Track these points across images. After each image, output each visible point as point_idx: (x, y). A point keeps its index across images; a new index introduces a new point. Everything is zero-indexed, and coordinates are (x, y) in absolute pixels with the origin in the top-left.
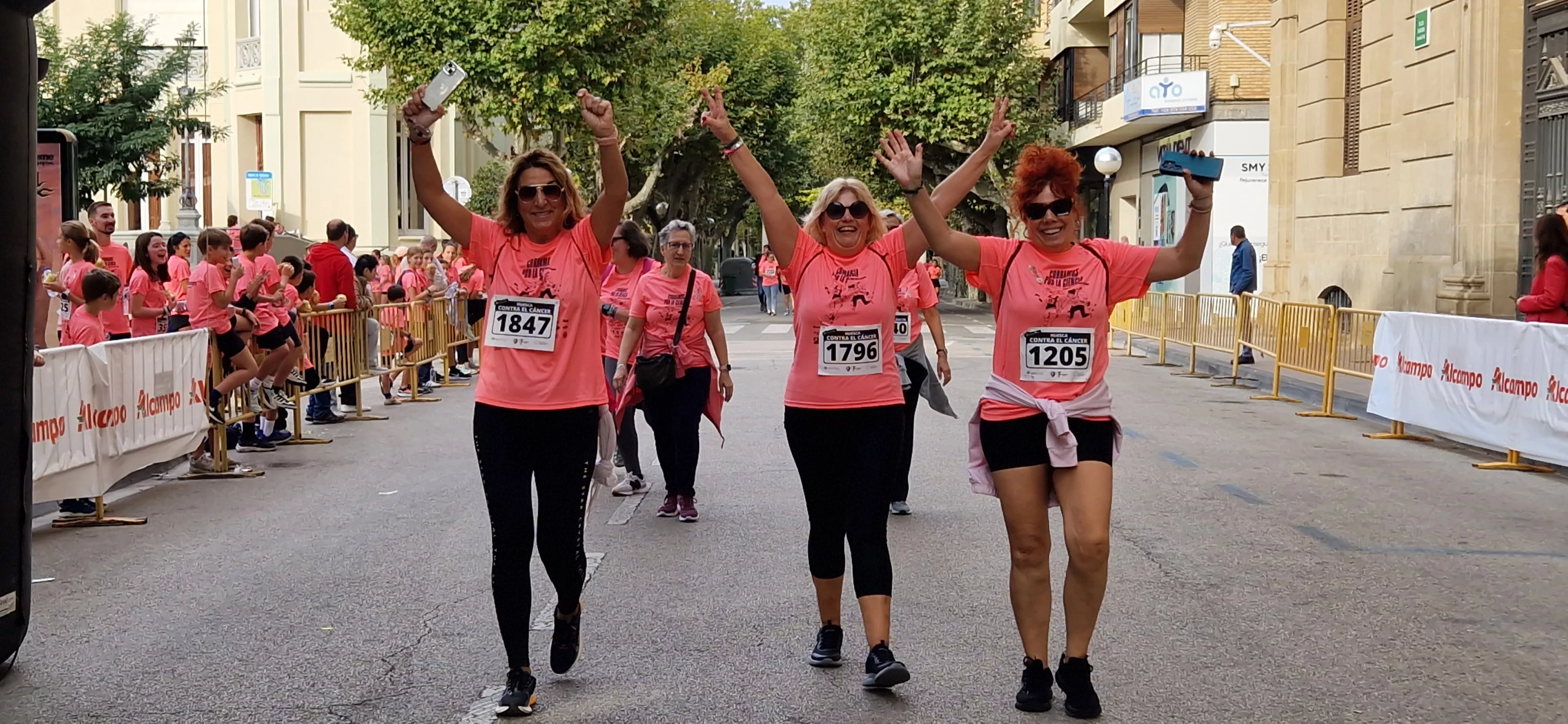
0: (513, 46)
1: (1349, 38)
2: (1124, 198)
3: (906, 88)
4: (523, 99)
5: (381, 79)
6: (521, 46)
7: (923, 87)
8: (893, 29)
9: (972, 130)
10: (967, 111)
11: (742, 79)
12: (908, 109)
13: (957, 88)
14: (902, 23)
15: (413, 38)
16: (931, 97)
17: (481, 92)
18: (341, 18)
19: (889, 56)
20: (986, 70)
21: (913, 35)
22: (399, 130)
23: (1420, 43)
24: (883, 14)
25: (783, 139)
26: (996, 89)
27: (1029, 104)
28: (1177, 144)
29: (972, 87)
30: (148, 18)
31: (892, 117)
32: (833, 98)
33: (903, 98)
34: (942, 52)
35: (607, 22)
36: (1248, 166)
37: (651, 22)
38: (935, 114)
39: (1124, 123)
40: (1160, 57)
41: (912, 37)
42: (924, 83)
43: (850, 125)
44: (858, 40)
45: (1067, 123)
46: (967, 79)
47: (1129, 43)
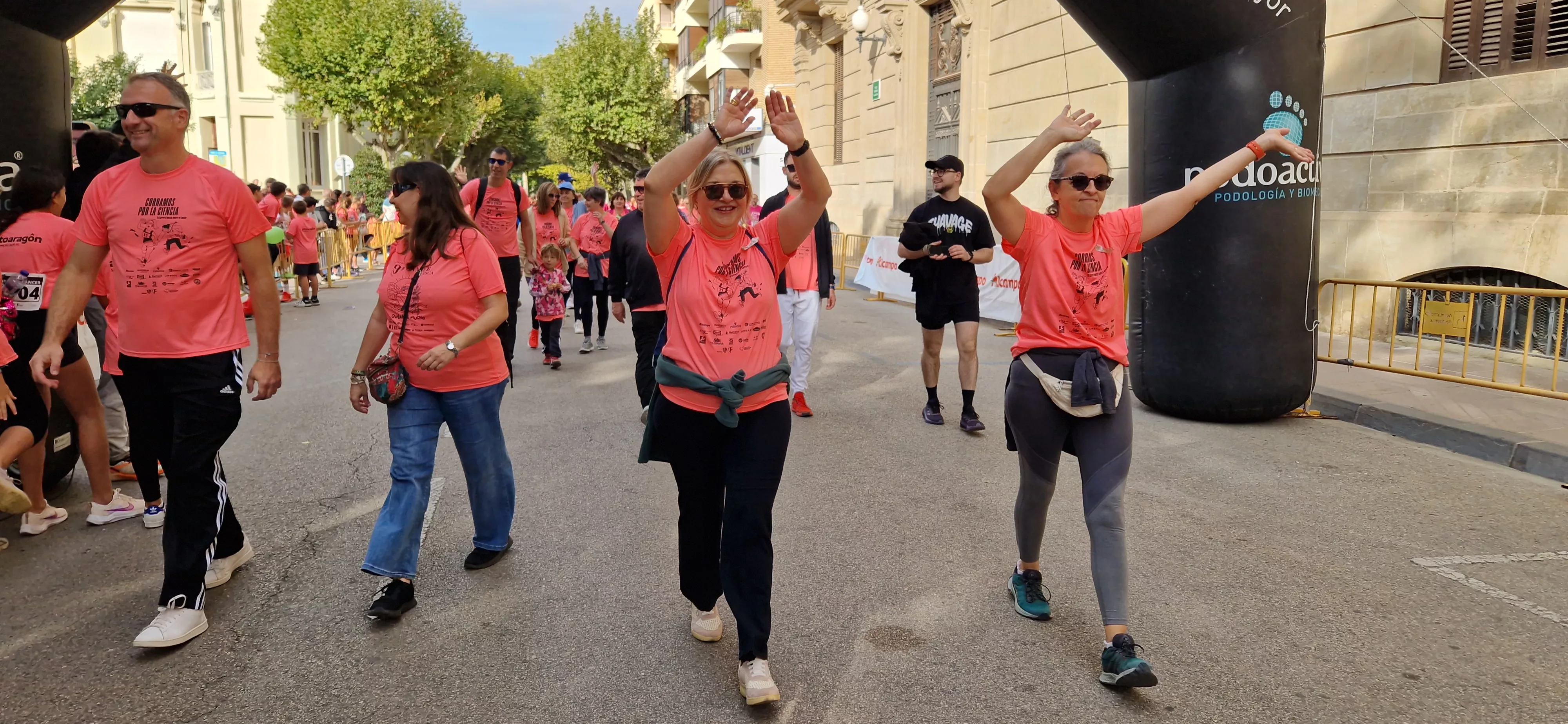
0: (374, 81)
1: (836, 94)
3: (602, 113)
4: (382, 113)
5: (293, 98)
6: (379, 81)
7: (612, 113)
8: (595, 80)
9: (638, 137)
11: (508, 105)
13: (629, 114)
14: (599, 77)
15: (312, 75)
16: (616, 118)
17: (355, 106)
18: (265, 61)
19: (593, 95)
20: (646, 104)
23: (876, 98)
24: (589, 72)
25: (532, 138)
26: (652, 115)
27: (667, 123)
28: (746, 147)
29: (638, 113)
31: (595, 129)
32: (563, 117)
34: (621, 94)
35: (431, 70)
37: (457, 70)
38: (618, 127)
41: (605, 85)
42: (612, 111)
44: (575, 85)
45: (687, 135)
46: (635, 109)
47: (721, 92)
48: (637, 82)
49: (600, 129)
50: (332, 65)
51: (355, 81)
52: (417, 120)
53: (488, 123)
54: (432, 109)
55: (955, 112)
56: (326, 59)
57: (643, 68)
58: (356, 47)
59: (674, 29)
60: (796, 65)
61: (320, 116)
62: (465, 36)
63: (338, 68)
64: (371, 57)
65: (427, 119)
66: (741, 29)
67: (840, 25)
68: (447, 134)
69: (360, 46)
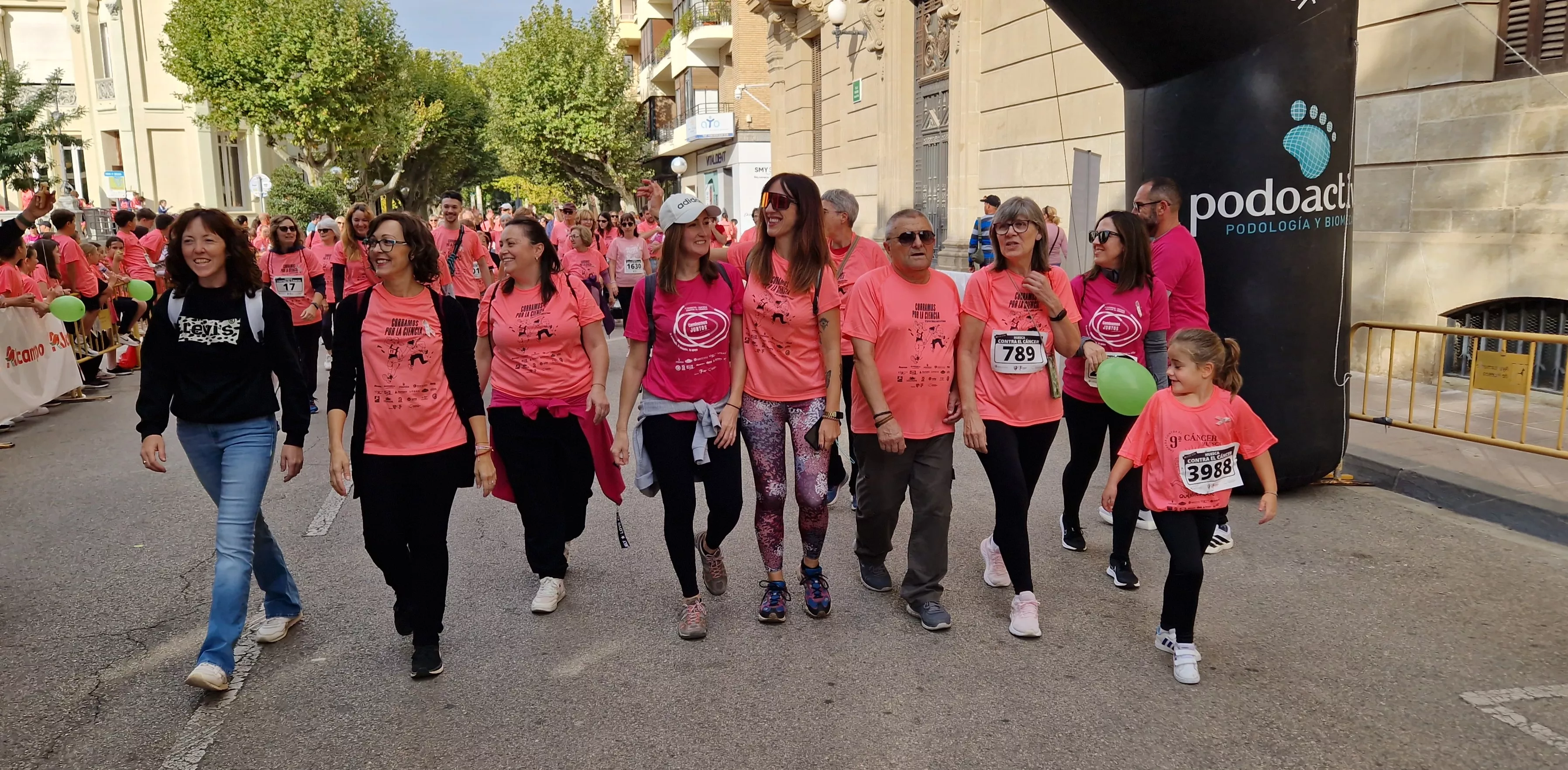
0: (295, 88)
1: (814, 95)
3: (556, 119)
4: (304, 123)
5: (204, 108)
6: (300, 88)
7: (566, 119)
8: (546, 82)
9: (597, 145)
10: (594, 134)
11: (451, 111)
12: (558, 132)
13: (586, 120)
14: (551, 78)
15: (225, 81)
16: (571, 125)
17: (274, 117)
18: (170, 66)
19: (544, 99)
20: (605, 108)
21: (559, 86)
22: (220, 142)
23: (856, 100)
24: (540, 73)
25: (481, 148)
26: (611, 120)
27: (630, 129)
28: (717, 155)
29: (596, 119)
30: (22, 64)
31: (549, 136)
32: (511, 124)
33: (555, 125)
34: (576, 97)
35: (358, 73)
36: (759, 169)
37: (388, 74)
38: (574, 135)
39: (687, 143)
40: (706, 104)
41: (557, 88)
42: (567, 116)
44: (524, 89)
45: (653, 142)
46: (593, 114)
47: (688, 95)
48: (594, 83)
49: (554, 137)
50: (246, 70)
51: (273, 88)
52: (345, 131)
53: (429, 133)
54: (362, 118)
55: (944, 116)
56: (238, 63)
57: (600, 68)
58: (273, 50)
59: (636, 22)
60: (769, 62)
61: (237, 129)
62: (397, 34)
63: (253, 74)
64: (290, 61)
65: (358, 130)
66: (708, 21)
67: (817, 16)
68: (382, 146)
69: (277, 48)
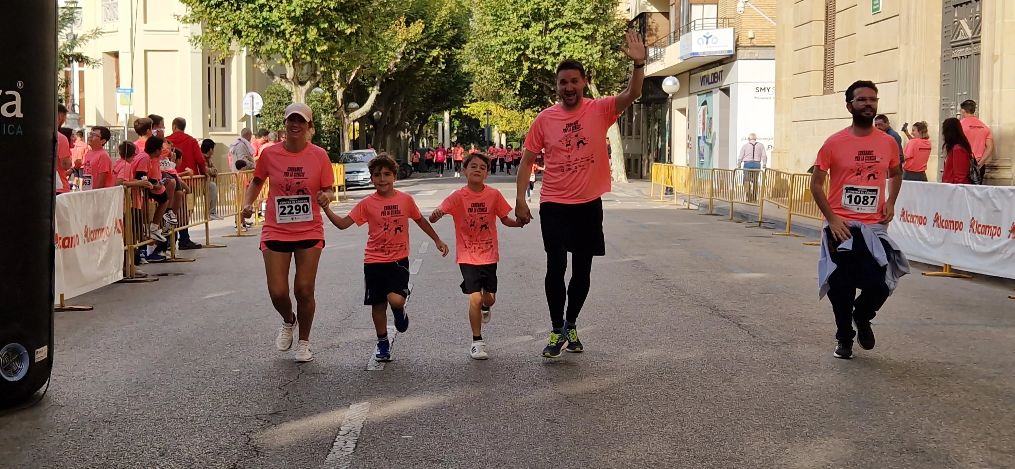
0: (288, 8)
1: (827, 7)
2: (678, 110)
3: (539, 38)
4: (294, 43)
5: (200, 28)
6: (293, 9)
7: (551, 37)
10: (579, 53)
11: (431, 32)
12: (541, 51)
13: (572, 38)
15: (222, 3)
16: (556, 44)
17: (265, 38)
19: (529, 17)
20: (591, 26)
21: (545, 3)
22: (210, 62)
23: (876, 10)
25: (458, 70)
26: (598, 38)
29: (583, 37)
31: (531, 56)
32: (493, 44)
33: (538, 44)
34: (563, 15)
36: (759, 89)
38: (558, 54)
39: (680, 61)
40: (703, 19)
41: (544, 5)
42: (551, 35)
43: (504, 61)
44: (509, 6)
46: (579, 32)
47: (683, 9)
49: (536, 57)
51: (267, 9)
52: (331, 51)
53: (408, 53)
54: (348, 37)
61: (228, 48)
65: (342, 50)
68: (363, 67)
